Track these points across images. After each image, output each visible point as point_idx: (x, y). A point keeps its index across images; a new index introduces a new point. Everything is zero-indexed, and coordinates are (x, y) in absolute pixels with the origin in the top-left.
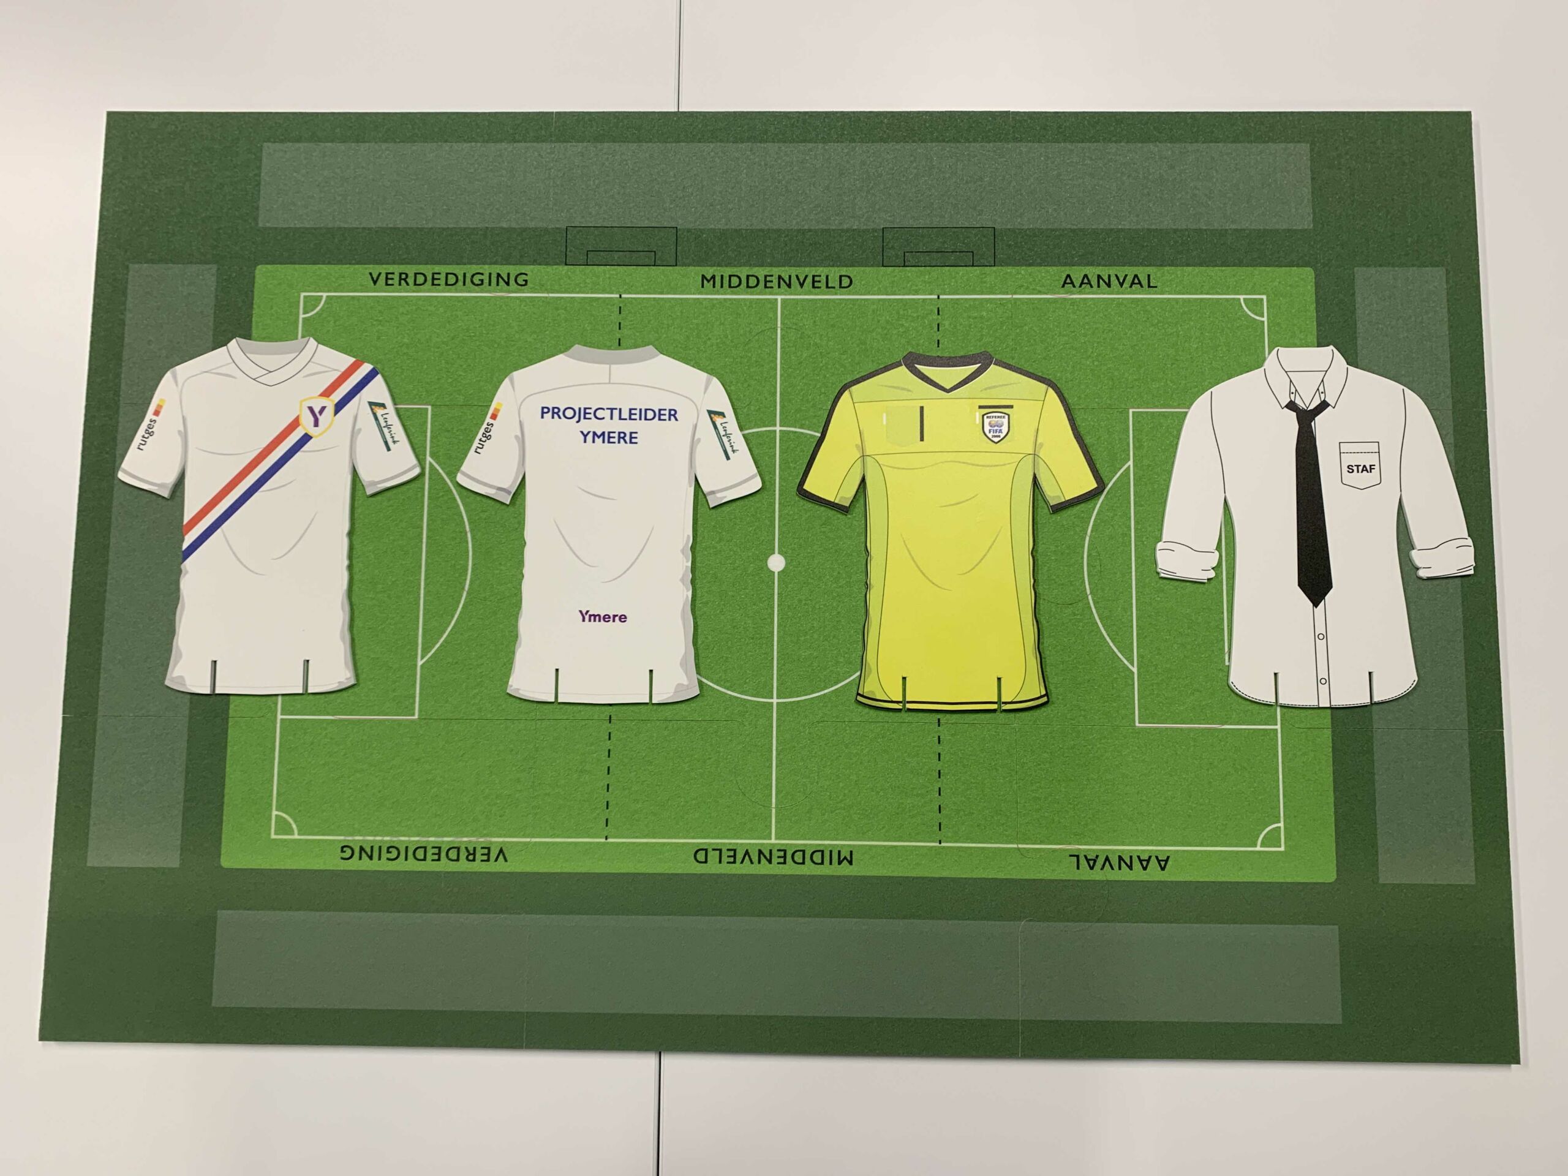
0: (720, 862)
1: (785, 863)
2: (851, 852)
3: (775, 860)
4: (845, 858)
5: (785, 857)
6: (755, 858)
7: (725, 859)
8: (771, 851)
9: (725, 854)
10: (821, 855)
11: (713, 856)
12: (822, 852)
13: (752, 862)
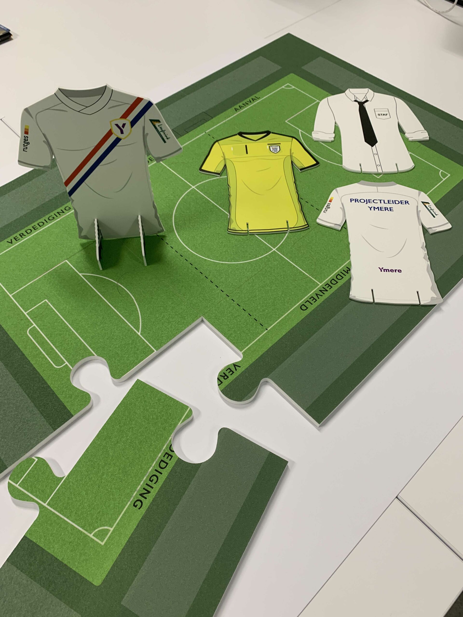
0: (312, 304)
2: (347, 267)
3: (328, 289)
4: (347, 270)
5: (329, 286)
6: (321, 294)
7: (312, 302)
8: (323, 288)
9: (310, 300)
10: (340, 276)
12: (339, 274)
13: (322, 296)
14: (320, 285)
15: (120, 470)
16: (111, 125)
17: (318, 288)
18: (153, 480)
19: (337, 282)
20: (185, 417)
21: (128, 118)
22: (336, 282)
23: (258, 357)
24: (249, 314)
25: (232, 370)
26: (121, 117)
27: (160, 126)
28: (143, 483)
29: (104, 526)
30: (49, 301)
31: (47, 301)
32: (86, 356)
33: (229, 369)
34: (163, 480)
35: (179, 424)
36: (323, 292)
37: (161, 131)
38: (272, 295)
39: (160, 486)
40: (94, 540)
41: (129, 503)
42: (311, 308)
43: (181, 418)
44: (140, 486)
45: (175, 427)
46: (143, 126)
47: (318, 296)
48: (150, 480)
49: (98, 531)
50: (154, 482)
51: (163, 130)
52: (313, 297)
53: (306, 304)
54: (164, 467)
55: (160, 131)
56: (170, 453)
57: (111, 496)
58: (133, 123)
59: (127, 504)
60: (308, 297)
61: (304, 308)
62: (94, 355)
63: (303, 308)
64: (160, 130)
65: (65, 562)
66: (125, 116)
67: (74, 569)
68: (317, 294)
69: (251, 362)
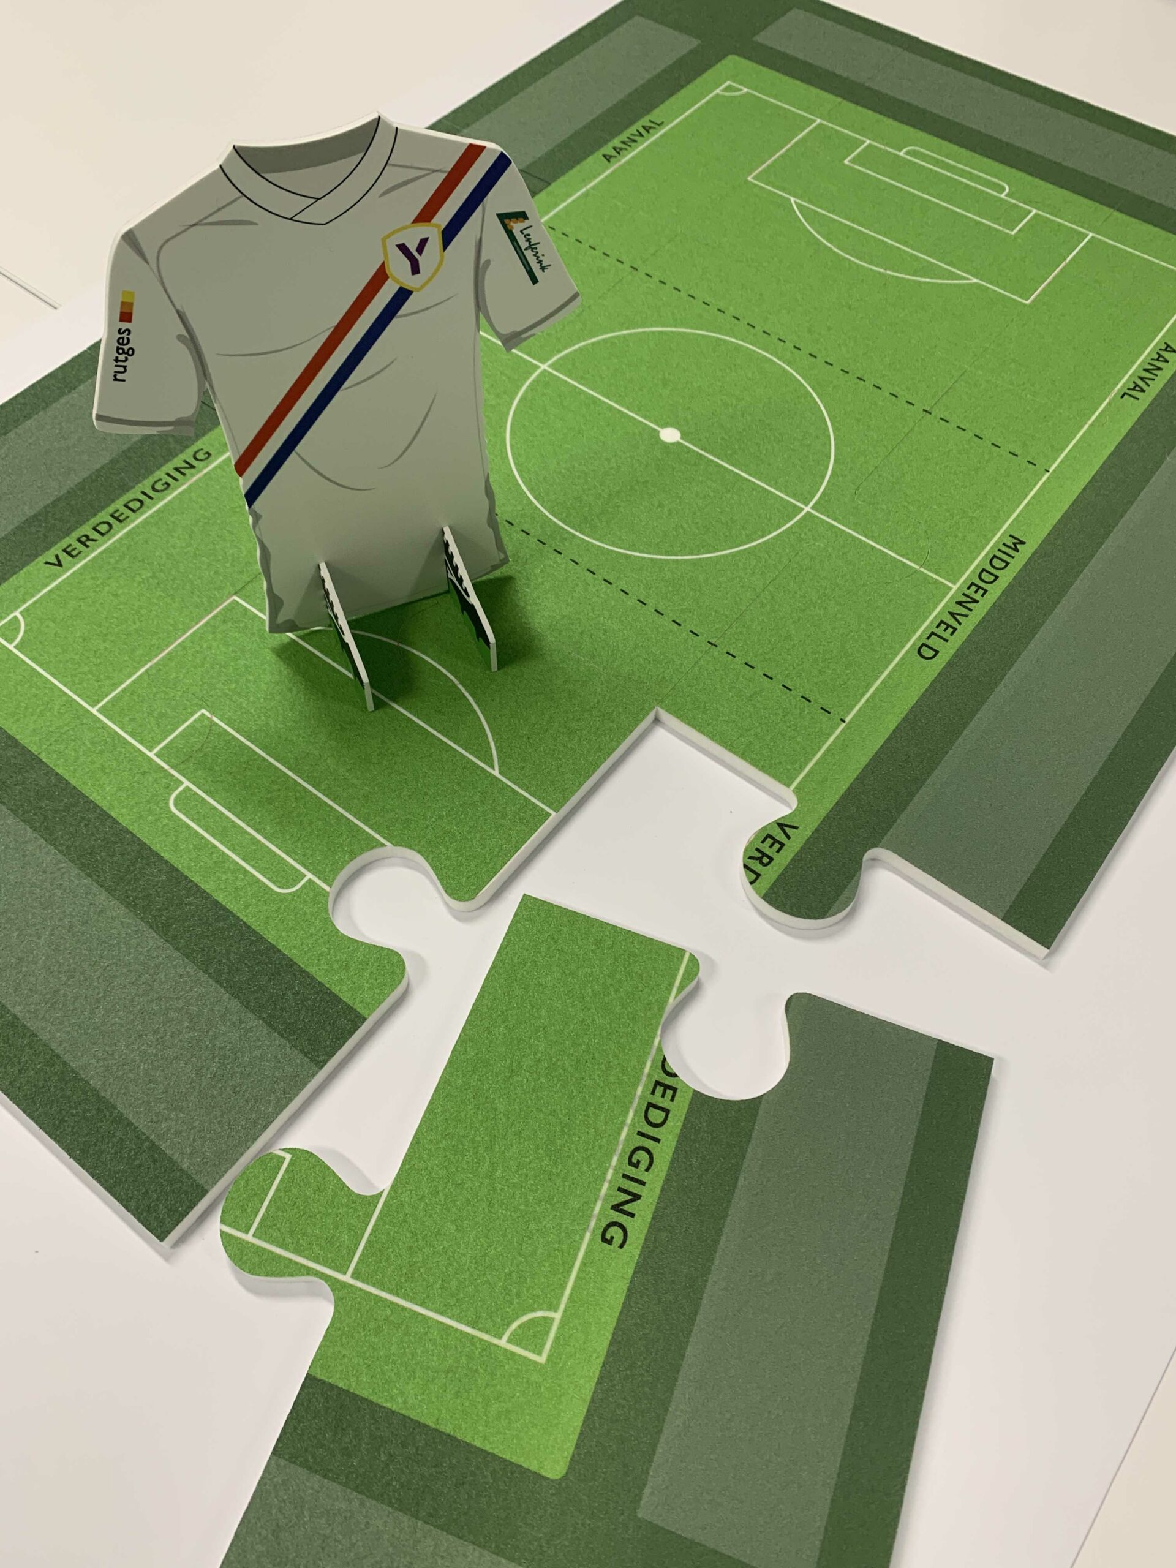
0: (946, 640)
1: (986, 591)
2: (1011, 536)
3: (977, 597)
4: (1015, 544)
5: (979, 588)
6: (964, 611)
7: (946, 635)
8: (964, 594)
9: (940, 631)
10: (998, 560)
11: (934, 642)
12: (995, 556)
13: (966, 616)
14: (955, 588)
15: (537, 1148)
16: (384, 247)
17: (952, 598)
18: (639, 1162)
19: (997, 577)
20: (683, 978)
21: (434, 221)
22: (992, 578)
23: (837, 797)
24: (783, 686)
25: (777, 838)
26: (416, 221)
27: (525, 232)
28: (614, 1175)
29: (533, 1310)
30: (213, 713)
31: (208, 714)
32: (362, 851)
33: (769, 836)
34: (669, 1158)
35: (671, 1000)
36: (969, 605)
37: (526, 249)
38: (834, 629)
39: (663, 1174)
40: (513, 1354)
41: (588, 1235)
42: (948, 650)
43: (671, 985)
44: (606, 1185)
45: (661, 1009)
46: (478, 237)
47: (958, 617)
48: (631, 1163)
49: (519, 1327)
50: (643, 1166)
51: (533, 242)
52: (944, 620)
53: (930, 642)
54: (659, 1121)
55: (523, 248)
56: (667, 1082)
57: (533, 1226)
58: (449, 234)
59: (582, 1238)
60: (932, 622)
61: (929, 653)
62: (383, 845)
63: (924, 654)
64: (524, 244)
65: (447, 1429)
66: (426, 215)
67: (477, 1443)
68: (952, 614)
69: (823, 813)
